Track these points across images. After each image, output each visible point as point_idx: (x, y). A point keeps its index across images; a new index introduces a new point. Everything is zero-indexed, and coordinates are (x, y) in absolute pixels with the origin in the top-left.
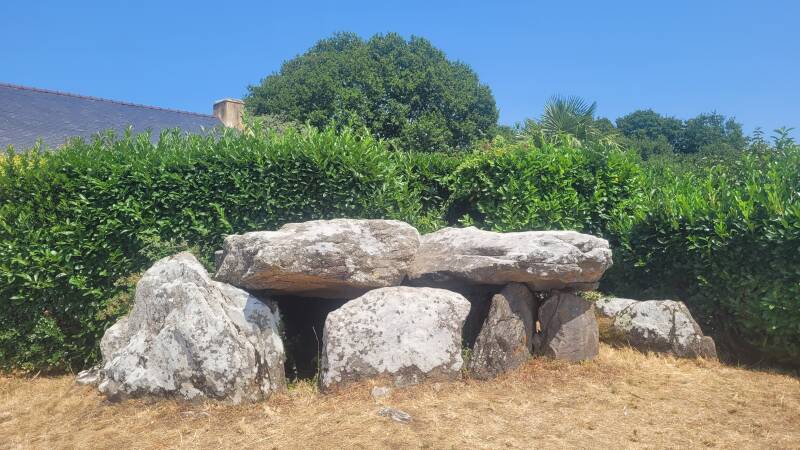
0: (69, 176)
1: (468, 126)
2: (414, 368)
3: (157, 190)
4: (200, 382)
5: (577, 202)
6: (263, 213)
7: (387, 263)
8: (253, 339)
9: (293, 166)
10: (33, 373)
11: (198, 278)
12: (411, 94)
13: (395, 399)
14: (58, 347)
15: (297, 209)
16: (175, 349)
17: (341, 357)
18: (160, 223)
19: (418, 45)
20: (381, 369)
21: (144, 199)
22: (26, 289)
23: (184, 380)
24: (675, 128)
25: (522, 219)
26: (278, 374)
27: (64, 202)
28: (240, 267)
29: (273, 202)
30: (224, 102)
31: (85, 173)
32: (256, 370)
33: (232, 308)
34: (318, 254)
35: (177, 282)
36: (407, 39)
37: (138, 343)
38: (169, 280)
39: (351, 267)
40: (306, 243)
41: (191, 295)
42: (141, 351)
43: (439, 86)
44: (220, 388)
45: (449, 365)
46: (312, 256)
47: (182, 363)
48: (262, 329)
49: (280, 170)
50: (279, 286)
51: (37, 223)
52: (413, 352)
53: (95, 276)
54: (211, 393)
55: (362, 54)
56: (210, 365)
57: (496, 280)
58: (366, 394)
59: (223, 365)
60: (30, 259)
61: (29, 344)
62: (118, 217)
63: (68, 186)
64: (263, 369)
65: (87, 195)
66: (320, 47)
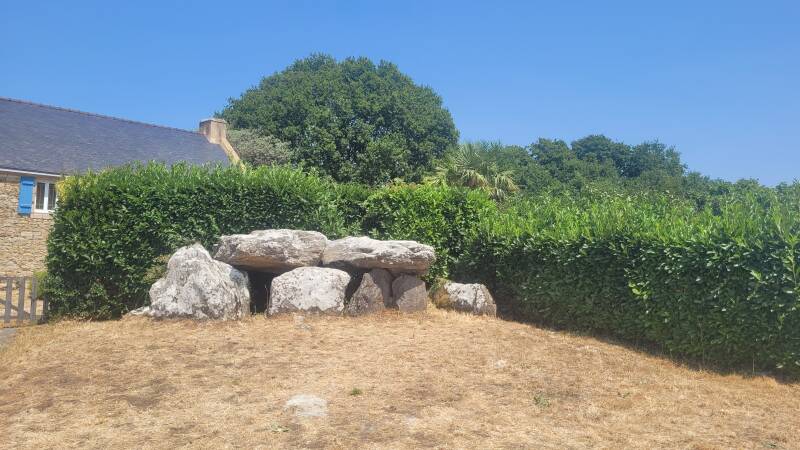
0: (115, 193)
1: (426, 146)
2: (317, 308)
3: (172, 204)
4: (206, 310)
5: (444, 223)
6: (240, 222)
7: (306, 254)
8: (234, 289)
9: (261, 193)
10: (87, 318)
11: (206, 257)
12: (377, 115)
13: (305, 321)
14: (104, 303)
15: (263, 221)
16: (193, 293)
17: (279, 300)
18: (174, 226)
19: (387, 69)
20: (300, 308)
21: (164, 210)
22: (86, 265)
23: (198, 309)
24: (622, 153)
25: (406, 233)
26: (246, 308)
27: (111, 210)
28: (229, 253)
29: (247, 215)
30: (209, 122)
31: (126, 192)
32: (235, 305)
33: (223, 274)
34: (269, 247)
35: (194, 260)
36: (376, 63)
37: (172, 291)
38: (190, 259)
39: (287, 255)
40: (263, 241)
41: (202, 266)
42: (174, 294)
43: (401, 110)
44: (216, 313)
45: (336, 308)
46: (265, 248)
47: (197, 300)
48: (239, 284)
49: (253, 196)
50: (249, 264)
51: (93, 222)
52: (317, 300)
53: (130, 258)
54: (211, 315)
55: (334, 77)
56: (211, 301)
57: (367, 266)
58: (290, 318)
59: (218, 301)
60: (89, 246)
61: (85, 300)
62: (147, 221)
63: (114, 199)
64: (239, 305)
65: (127, 206)
66: (297, 67)
